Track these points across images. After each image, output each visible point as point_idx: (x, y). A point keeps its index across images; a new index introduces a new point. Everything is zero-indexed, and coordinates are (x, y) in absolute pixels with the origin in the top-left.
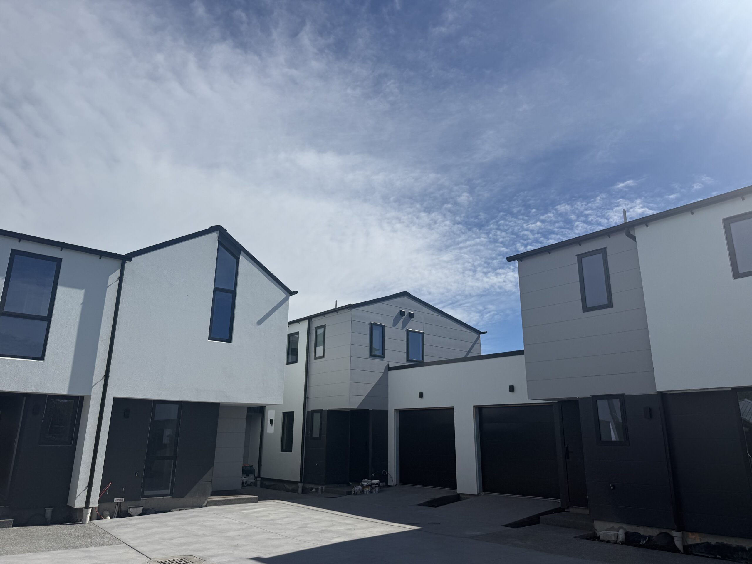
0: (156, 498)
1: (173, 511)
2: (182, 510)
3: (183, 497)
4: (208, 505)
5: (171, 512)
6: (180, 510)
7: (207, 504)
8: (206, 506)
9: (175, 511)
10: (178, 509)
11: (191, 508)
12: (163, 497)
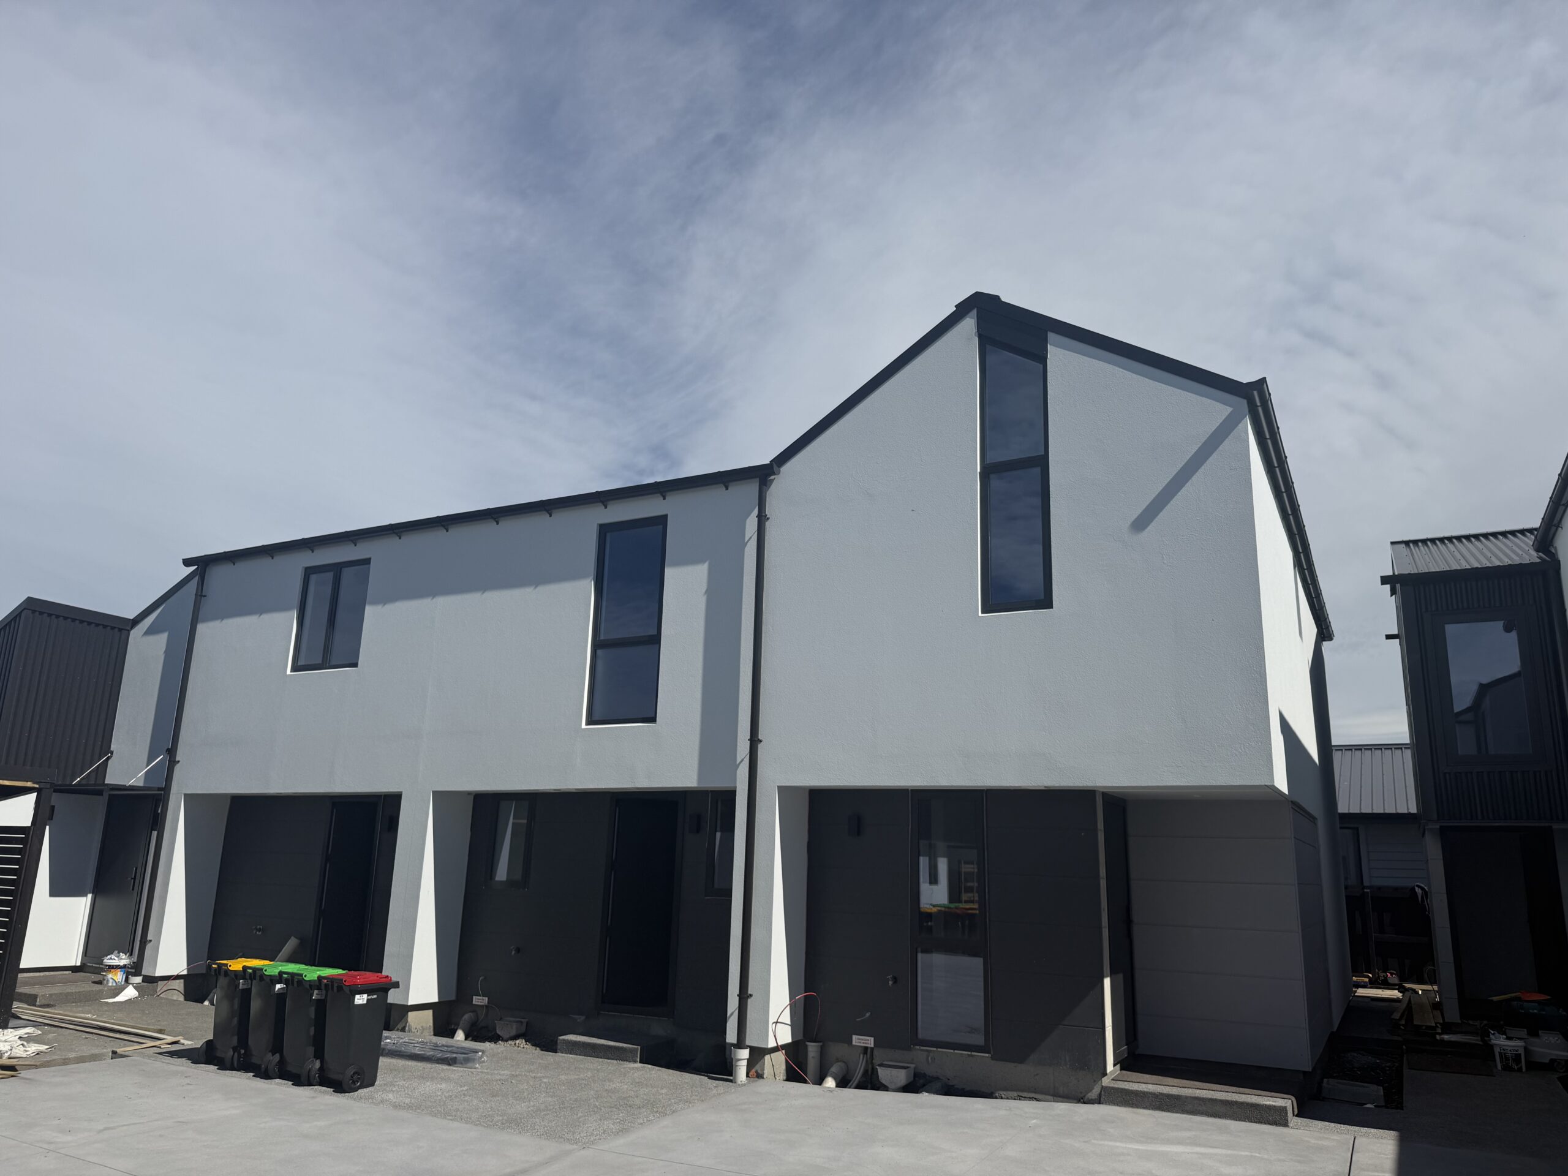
0: (952, 1051)
1: (1002, 1098)
2: (1025, 1098)
3: (1021, 1059)
4: (1102, 1099)
5: (996, 1098)
6: (1020, 1098)
7: (1100, 1095)
8: (1099, 1101)
9: (1008, 1098)
10: (1015, 1094)
11: (1051, 1098)
12: (969, 1053)
